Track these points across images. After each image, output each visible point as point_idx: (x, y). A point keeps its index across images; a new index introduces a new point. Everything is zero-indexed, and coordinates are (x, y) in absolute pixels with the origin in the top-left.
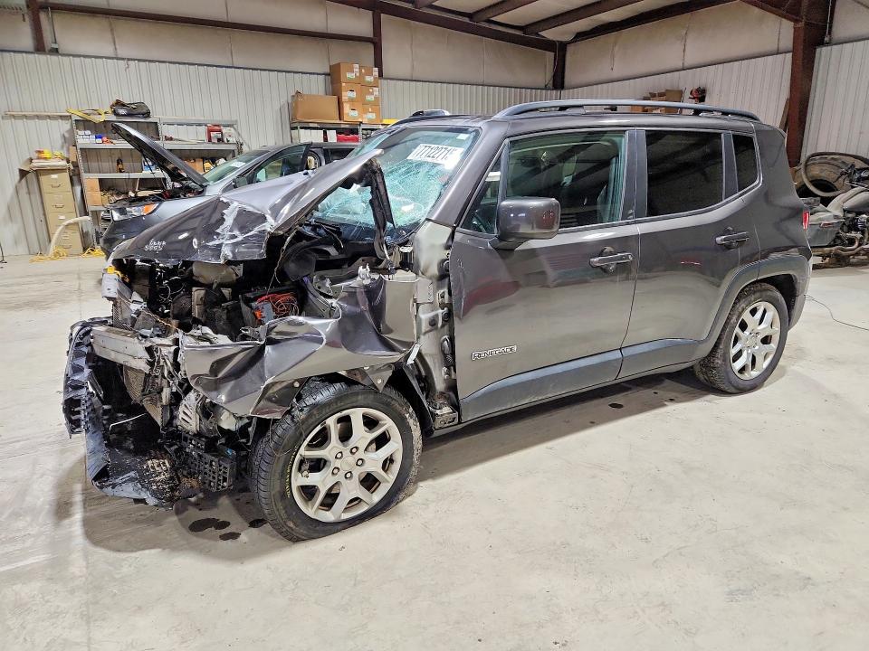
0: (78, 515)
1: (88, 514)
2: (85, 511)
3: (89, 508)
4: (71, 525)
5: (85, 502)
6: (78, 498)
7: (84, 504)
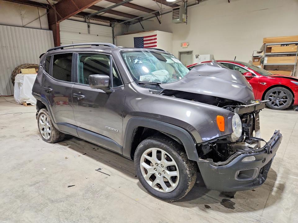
0: (277, 183)
1: (274, 181)
2: (274, 183)
3: (273, 183)
4: (280, 181)
5: (273, 186)
6: (275, 189)
7: (274, 185)
